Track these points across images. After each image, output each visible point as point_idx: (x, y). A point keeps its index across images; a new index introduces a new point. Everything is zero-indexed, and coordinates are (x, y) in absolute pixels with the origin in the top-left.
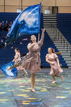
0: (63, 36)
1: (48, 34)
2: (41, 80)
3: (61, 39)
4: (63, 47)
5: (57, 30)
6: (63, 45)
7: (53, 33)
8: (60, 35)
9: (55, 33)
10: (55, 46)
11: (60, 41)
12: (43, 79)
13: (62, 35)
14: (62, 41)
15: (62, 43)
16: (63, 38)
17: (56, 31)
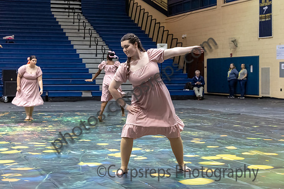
0: (93, 31)
1: (62, 27)
2: (46, 128)
3: (91, 37)
4: (94, 56)
5: (82, 17)
6: (94, 52)
7: (72, 24)
8: (87, 28)
9: (75, 24)
10: (77, 53)
11: (88, 43)
12: (51, 126)
13: (92, 28)
14: (93, 43)
15: (92, 47)
16: (93, 35)
17: (79, 20)
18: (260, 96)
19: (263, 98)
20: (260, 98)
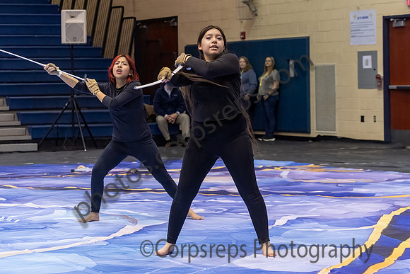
18: (314, 134)
19: (319, 139)
20: (314, 139)
